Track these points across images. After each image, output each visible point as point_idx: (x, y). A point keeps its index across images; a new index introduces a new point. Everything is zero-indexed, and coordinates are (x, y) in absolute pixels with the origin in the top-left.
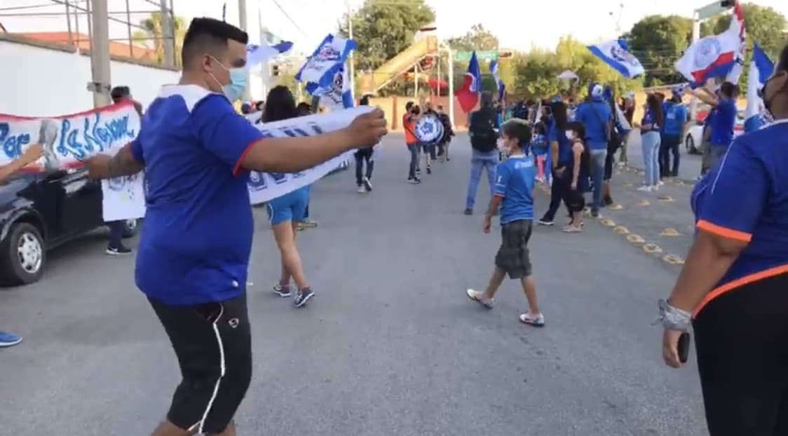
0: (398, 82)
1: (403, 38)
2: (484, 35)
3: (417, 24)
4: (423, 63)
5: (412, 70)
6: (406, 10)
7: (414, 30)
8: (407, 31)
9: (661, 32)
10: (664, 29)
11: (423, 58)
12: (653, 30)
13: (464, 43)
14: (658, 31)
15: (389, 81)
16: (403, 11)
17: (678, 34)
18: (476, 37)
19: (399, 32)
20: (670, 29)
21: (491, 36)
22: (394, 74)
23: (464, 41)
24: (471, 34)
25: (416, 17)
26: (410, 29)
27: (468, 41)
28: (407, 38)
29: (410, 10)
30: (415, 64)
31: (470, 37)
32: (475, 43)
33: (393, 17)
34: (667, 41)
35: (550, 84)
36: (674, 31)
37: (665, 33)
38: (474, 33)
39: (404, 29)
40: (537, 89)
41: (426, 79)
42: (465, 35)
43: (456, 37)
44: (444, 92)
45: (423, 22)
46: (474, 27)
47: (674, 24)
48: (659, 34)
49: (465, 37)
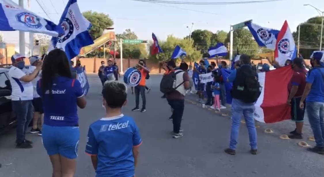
0: (96, 51)
1: (99, 32)
2: (131, 34)
3: (106, 26)
4: (108, 43)
5: (103, 46)
6: (100, 19)
7: (104, 28)
8: (101, 29)
9: (201, 37)
10: (202, 35)
11: (108, 41)
12: (198, 36)
13: (122, 37)
14: (200, 36)
15: (92, 51)
16: (99, 20)
17: (207, 38)
18: (128, 34)
19: (97, 29)
20: (204, 36)
21: (134, 34)
22: (95, 47)
23: (122, 36)
24: (126, 33)
25: (105, 23)
26: (102, 28)
27: (124, 36)
28: (101, 32)
29: (102, 19)
30: (104, 43)
31: (125, 34)
32: (127, 37)
33: (94, 22)
34: (203, 40)
35: (165, 55)
36: (206, 36)
37: (203, 37)
38: (127, 33)
39: (99, 28)
40: (160, 57)
41: (109, 50)
42: (123, 33)
43: (119, 34)
44: (118, 57)
45: (108, 25)
46: (127, 30)
47: (206, 34)
48: (200, 37)
49: (123, 34)
